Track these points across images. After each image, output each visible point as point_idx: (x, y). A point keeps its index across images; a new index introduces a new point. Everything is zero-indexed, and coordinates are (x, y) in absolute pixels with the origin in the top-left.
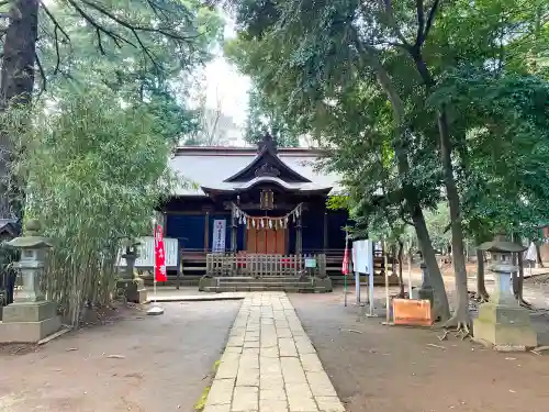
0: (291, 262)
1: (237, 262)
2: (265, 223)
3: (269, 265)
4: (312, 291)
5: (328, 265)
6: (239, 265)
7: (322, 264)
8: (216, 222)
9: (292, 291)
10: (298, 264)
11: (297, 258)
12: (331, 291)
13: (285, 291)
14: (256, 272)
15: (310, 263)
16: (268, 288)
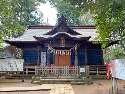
0: (73, 70)
1: (49, 70)
2: (62, 53)
3: (63, 71)
4: (84, 84)
5: (90, 70)
6: (50, 71)
7: (88, 71)
8: (42, 53)
9: (75, 84)
10: (77, 71)
11: (76, 68)
12: (92, 83)
13: (71, 84)
14: (58, 74)
15: (82, 70)
16: (63, 83)
